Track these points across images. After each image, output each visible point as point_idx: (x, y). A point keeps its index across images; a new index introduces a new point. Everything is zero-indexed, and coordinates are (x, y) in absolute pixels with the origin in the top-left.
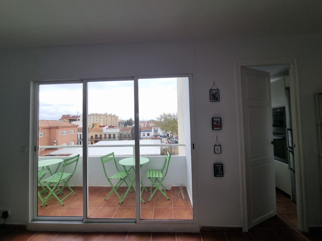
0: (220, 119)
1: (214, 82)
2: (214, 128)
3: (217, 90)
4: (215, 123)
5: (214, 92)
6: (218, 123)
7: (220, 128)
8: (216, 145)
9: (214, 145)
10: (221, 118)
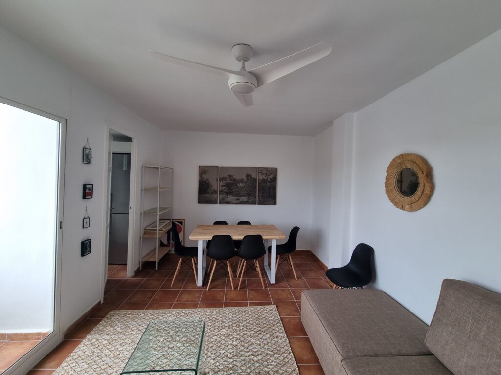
0: (91, 186)
1: (88, 139)
2: (86, 197)
3: (90, 149)
4: (87, 191)
5: (87, 151)
6: (90, 190)
7: (91, 197)
8: (85, 218)
9: (83, 218)
10: (93, 185)
